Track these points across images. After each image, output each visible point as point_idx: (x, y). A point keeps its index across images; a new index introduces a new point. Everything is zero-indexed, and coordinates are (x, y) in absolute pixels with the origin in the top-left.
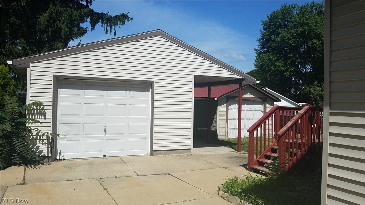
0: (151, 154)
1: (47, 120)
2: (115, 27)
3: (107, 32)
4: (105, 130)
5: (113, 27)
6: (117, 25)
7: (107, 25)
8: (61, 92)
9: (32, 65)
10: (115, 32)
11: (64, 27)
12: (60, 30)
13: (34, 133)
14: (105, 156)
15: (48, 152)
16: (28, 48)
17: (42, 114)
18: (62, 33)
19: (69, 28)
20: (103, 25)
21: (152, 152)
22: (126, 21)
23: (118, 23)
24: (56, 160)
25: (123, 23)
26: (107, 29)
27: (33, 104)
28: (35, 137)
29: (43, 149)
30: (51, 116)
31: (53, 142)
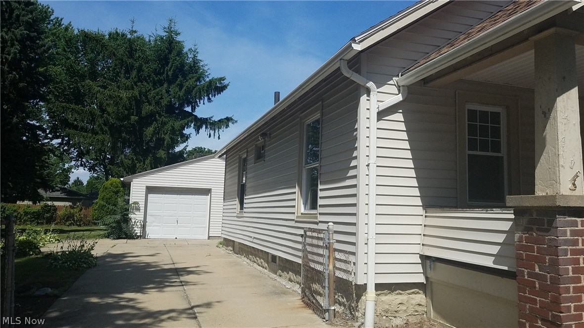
0: (208, 239)
1: (141, 213)
2: (219, 130)
3: (210, 136)
4: (177, 221)
5: (217, 131)
6: (221, 129)
7: (211, 129)
8: (150, 195)
9: (134, 180)
10: (219, 136)
11: (167, 138)
12: (164, 140)
13: (133, 221)
14: (176, 238)
15: (140, 233)
16: (135, 158)
17: (138, 209)
18: (165, 143)
19: (171, 138)
20: (207, 130)
21: (209, 237)
22: (230, 124)
23: (221, 127)
24: (145, 238)
25: (227, 126)
26: (210, 134)
27: (133, 203)
28: (133, 223)
29: (138, 231)
30: (143, 211)
31: (144, 227)
